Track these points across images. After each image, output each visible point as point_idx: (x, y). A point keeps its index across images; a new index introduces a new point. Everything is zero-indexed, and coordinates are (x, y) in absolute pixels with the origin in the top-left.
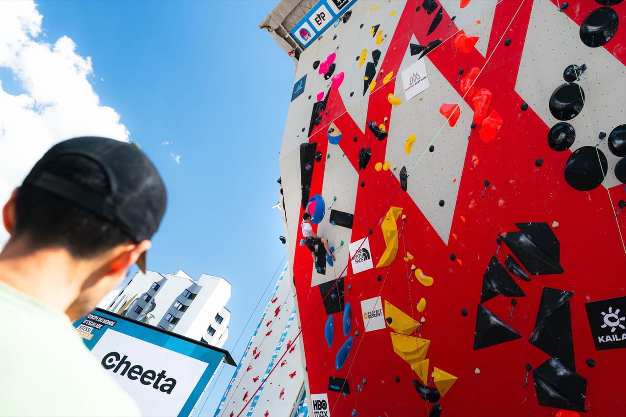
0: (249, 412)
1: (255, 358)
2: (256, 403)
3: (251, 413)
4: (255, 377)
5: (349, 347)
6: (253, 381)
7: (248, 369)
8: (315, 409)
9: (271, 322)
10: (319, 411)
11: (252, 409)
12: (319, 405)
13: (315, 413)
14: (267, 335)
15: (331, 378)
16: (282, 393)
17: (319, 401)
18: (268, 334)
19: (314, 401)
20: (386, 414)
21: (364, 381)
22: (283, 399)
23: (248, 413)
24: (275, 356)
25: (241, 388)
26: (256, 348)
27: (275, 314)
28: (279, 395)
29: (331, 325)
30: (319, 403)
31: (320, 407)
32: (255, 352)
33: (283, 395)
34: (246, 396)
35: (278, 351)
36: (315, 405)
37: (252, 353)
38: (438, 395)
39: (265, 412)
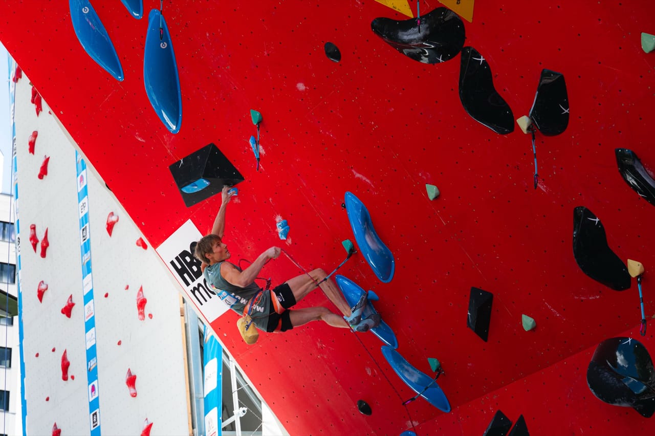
0: (91, 399)
1: (43, 254)
2: (96, 367)
3: (97, 399)
4: (64, 304)
5: (163, 46)
6: (64, 316)
7: (41, 294)
8: (188, 284)
9: (35, 135)
10: (200, 280)
11: (93, 389)
12: (190, 265)
13: (193, 292)
14: (41, 177)
15: (174, 167)
16: (142, 304)
17: (184, 254)
18: (44, 172)
19: (172, 263)
20: (358, 175)
21: (255, 116)
22: (151, 316)
23: (91, 403)
24: (85, 219)
25: (46, 353)
26: (33, 228)
27: (34, 106)
28: (136, 311)
29: (86, 10)
30: (188, 259)
31: (195, 268)
32: (34, 239)
33: (147, 306)
34: (65, 366)
35: (85, 200)
36: (181, 272)
37: (29, 244)
38: (457, 21)
39: (124, 377)
